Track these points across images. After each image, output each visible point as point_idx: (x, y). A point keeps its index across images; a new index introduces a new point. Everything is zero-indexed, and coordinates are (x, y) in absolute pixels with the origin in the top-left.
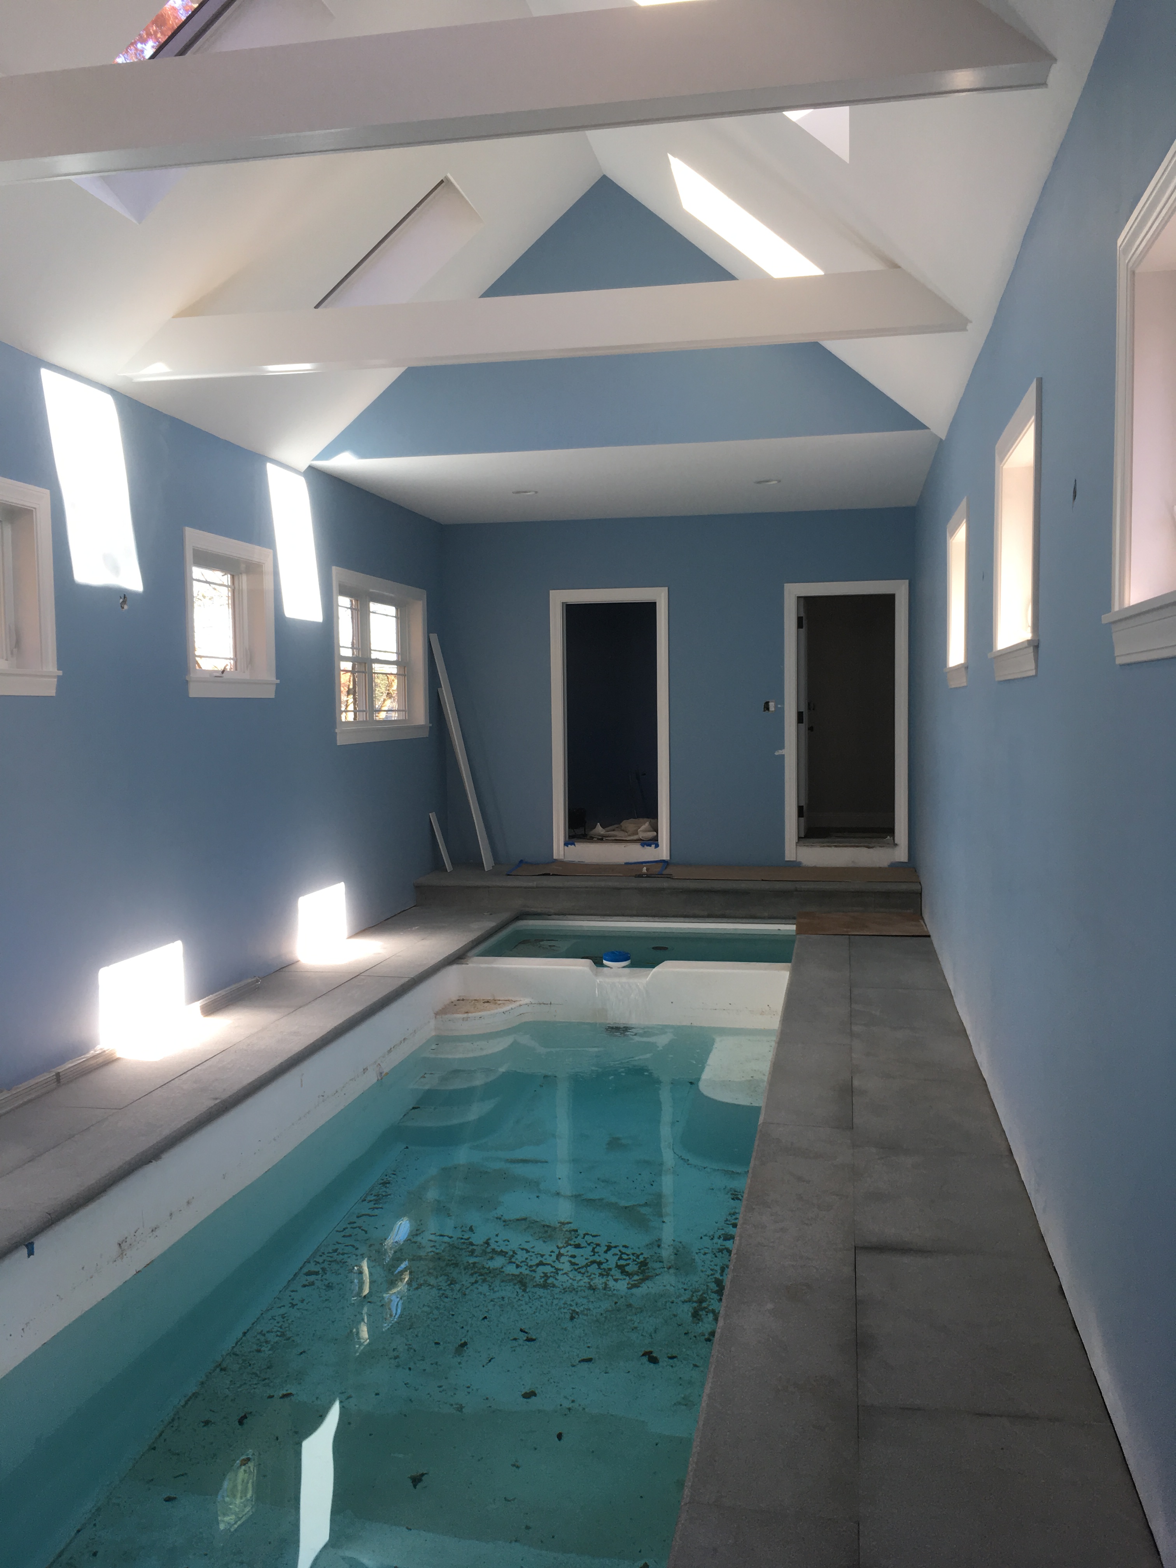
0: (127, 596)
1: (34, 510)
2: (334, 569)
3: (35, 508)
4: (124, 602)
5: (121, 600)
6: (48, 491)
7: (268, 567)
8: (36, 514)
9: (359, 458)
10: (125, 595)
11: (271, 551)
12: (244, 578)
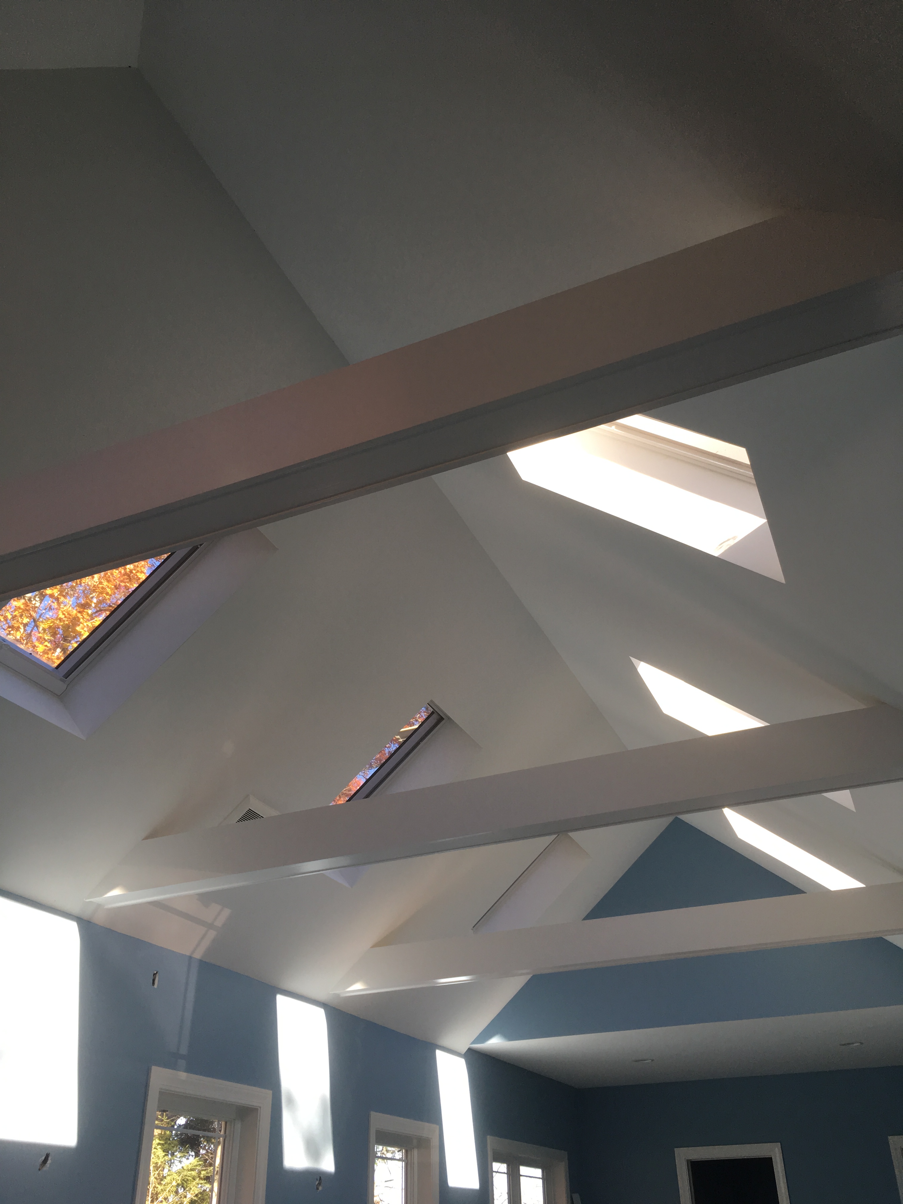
0: (322, 1178)
1: (259, 1108)
2: (489, 1138)
3: (260, 1107)
4: (319, 1184)
5: (317, 1182)
6: (271, 1092)
7: (435, 1142)
8: (260, 1111)
9: (508, 1041)
10: (320, 1177)
11: (438, 1127)
12: (415, 1152)
